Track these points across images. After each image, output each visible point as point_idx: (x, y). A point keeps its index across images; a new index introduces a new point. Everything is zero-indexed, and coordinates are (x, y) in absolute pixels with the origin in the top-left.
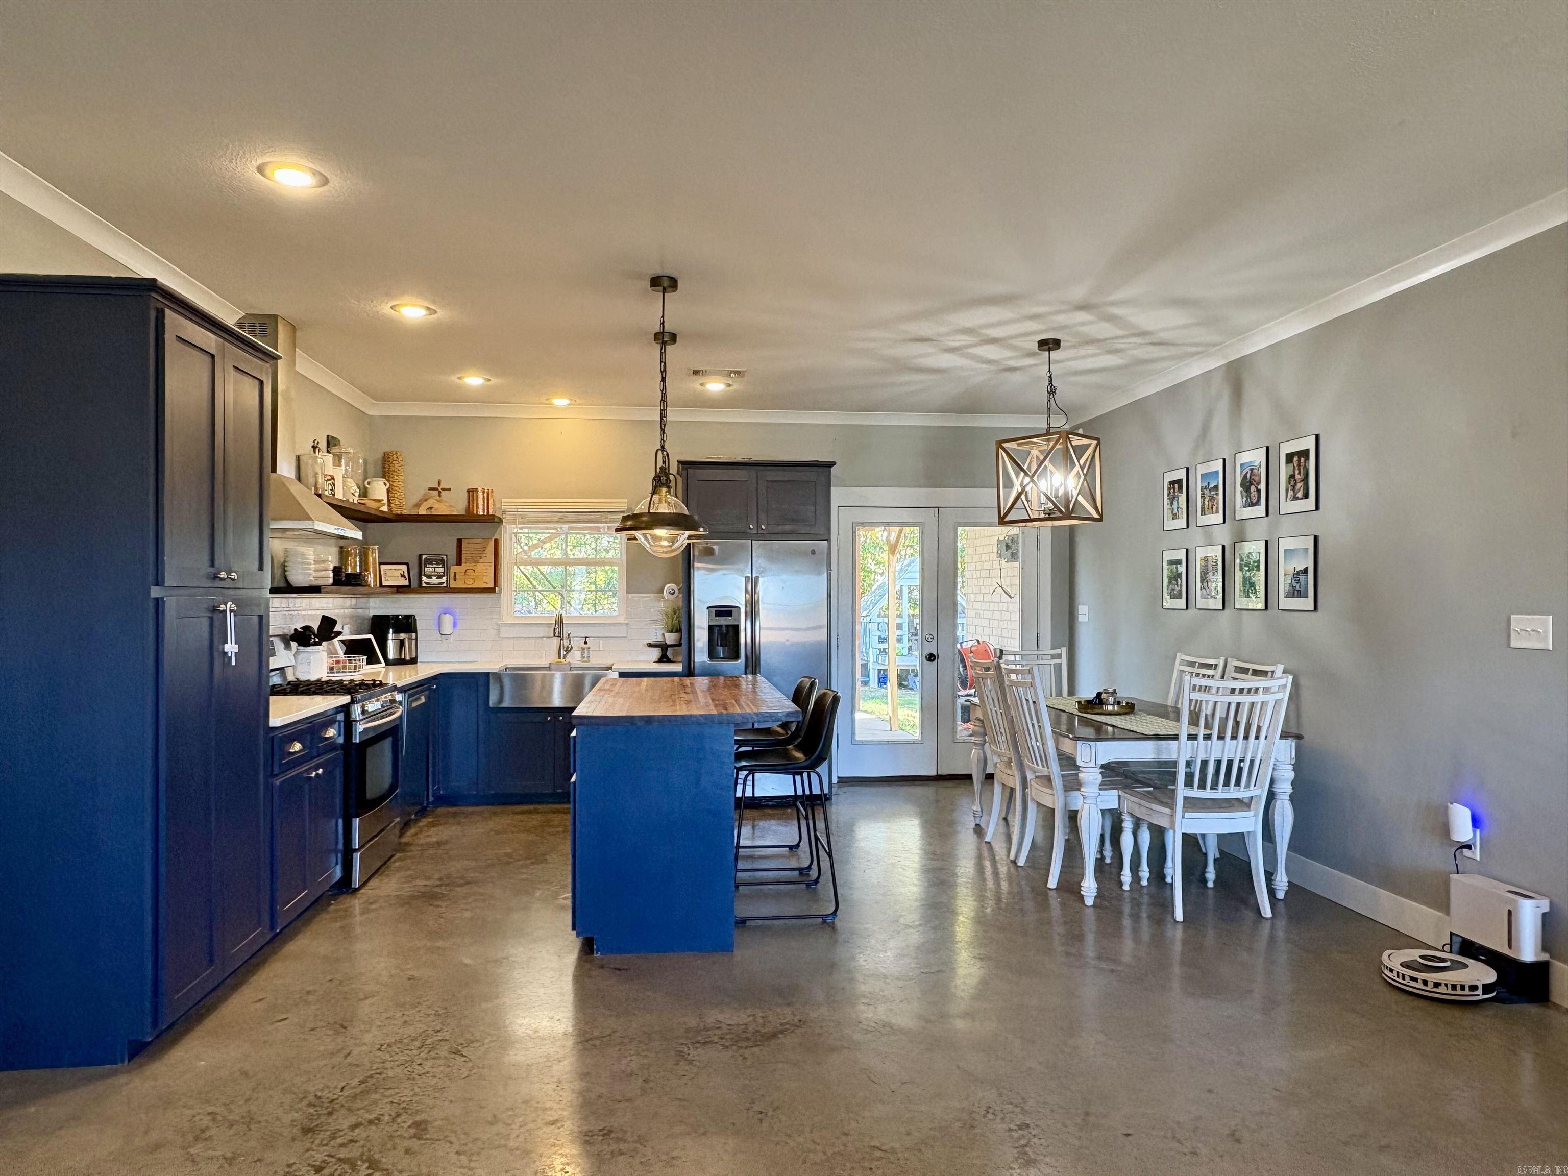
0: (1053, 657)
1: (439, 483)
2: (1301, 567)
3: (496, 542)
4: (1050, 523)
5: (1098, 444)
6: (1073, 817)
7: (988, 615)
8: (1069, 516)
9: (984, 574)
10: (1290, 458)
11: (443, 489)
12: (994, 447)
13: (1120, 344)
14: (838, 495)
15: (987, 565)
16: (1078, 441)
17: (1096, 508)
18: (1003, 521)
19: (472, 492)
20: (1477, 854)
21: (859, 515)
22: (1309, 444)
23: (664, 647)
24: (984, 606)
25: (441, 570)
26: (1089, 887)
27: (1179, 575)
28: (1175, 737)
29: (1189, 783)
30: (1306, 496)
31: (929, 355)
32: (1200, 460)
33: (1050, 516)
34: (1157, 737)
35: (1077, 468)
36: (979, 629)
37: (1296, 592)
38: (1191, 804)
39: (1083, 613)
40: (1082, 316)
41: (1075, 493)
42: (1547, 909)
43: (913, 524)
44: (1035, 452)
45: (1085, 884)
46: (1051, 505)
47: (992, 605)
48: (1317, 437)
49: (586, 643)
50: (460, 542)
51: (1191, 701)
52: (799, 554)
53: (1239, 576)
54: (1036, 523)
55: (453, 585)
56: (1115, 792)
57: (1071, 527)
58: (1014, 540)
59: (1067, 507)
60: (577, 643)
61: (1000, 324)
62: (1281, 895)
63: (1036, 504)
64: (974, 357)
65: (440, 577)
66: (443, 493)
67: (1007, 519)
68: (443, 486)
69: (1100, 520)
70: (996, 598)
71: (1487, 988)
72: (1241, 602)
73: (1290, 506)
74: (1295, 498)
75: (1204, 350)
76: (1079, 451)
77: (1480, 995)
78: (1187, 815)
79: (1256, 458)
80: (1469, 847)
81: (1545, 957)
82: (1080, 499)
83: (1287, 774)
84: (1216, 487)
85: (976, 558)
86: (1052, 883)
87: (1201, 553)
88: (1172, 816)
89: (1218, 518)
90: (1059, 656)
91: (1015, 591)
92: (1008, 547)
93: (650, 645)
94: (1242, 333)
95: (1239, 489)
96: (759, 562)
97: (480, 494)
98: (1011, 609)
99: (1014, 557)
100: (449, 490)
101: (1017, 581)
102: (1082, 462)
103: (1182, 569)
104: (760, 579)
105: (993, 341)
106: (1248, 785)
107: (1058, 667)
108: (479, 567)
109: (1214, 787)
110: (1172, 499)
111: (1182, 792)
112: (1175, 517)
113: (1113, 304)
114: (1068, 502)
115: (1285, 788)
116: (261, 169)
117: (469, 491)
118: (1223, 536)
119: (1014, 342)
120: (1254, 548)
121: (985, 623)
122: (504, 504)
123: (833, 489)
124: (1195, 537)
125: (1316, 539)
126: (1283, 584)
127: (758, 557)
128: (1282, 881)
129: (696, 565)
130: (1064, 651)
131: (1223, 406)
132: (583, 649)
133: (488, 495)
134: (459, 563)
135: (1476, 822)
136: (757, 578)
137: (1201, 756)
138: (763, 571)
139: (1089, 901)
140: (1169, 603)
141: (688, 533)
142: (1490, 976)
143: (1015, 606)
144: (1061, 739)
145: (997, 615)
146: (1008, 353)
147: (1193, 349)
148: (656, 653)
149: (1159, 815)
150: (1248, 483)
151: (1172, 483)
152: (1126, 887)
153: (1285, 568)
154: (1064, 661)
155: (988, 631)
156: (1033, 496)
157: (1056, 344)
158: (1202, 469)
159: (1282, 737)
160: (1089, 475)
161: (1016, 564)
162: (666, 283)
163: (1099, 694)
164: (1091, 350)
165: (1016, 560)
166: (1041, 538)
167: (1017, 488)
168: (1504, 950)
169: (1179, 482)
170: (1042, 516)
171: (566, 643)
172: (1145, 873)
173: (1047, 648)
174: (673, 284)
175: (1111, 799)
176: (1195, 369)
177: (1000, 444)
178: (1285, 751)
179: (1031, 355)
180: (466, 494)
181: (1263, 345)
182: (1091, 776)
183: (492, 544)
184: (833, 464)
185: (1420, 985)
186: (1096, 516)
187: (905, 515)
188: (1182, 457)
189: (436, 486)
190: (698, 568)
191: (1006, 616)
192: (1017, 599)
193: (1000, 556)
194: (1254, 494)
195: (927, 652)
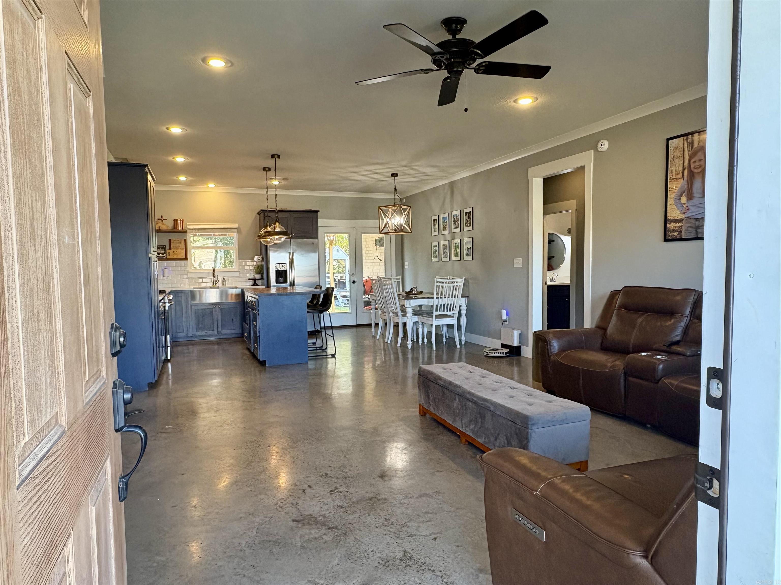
0: (397, 279)
1: (162, 217)
2: (469, 247)
3: (185, 240)
4: (396, 234)
5: (410, 208)
6: (404, 324)
7: (372, 267)
8: (401, 231)
9: (370, 252)
10: (466, 213)
11: (164, 219)
12: (378, 208)
13: (416, 175)
14: (320, 222)
15: (371, 249)
16: (403, 207)
17: (410, 229)
18: (381, 233)
19: (176, 221)
20: (508, 323)
21: (326, 230)
22: (470, 210)
23: (255, 280)
24: (370, 264)
25: (164, 251)
26: (409, 343)
27: (436, 250)
28: (433, 298)
29: (437, 310)
30: (470, 226)
31: (354, 176)
32: (443, 212)
33: (396, 231)
34: (428, 298)
35: (404, 216)
36: (369, 274)
37: (468, 255)
38: (438, 316)
39: (407, 265)
40: (405, 168)
41: (403, 224)
42: (520, 332)
43: (347, 233)
44: (390, 210)
45: (408, 342)
46: (396, 228)
47: (374, 264)
48: (473, 208)
49: (224, 279)
50: (170, 240)
51: (437, 286)
52: (308, 244)
53: (453, 250)
54: (391, 234)
55: (168, 257)
56: (417, 316)
57: (402, 235)
58: (381, 239)
59: (401, 228)
60: (221, 279)
61: (380, 169)
62: (463, 343)
63: (391, 227)
64: (369, 177)
65: (163, 254)
66: (164, 221)
67: (383, 232)
68: (164, 218)
69: (411, 232)
70: (375, 261)
71: (506, 353)
72: (454, 258)
73: (466, 229)
74: (467, 226)
75: (442, 178)
76: (405, 210)
77: (504, 355)
78: (436, 319)
79: (457, 213)
80: (506, 321)
81: (520, 345)
82: (405, 226)
83: (464, 308)
84: (447, 222)
85: (367, 246)
86: (399, 345)
87: (443, 243)
88: (433, 321)
89: (447, 232)
90: (399, 279)
91: (383, 258)
92: (380, 241)
93: (249, 279)
94: (453, 174)
95: (453, 223)
96: (294, 247)
97: (179, 222)
98: (381, 265)
99: (382, 245)
100: (166, 219)
101: (383, 254)
102: (405, 213)
103: (437, 248)
104: (294, 254)
105: (377, 173)
106: (453, 310)
107: (399, 282)
108: (179, 250)
109: (443, 311)
110: (434, 225)
111: (435, 313)
112: (435, 231)
113: (414, 166)
114: (401, 226)
115: (464, 312)
116: (167, 129)
117: (174, 220)
118: (449, 237)
119: (384, 174)
120: (457, 241)
121: (371, 271)
122: (189, 225)
123: (319, 220)
124: (441, 237)
125: (473, 238)
126: (465, 253)
127: (293, 245)
128: (463, 339)
129: (270, 249)
130: (400, 277)
131: (448, 196)
132: (223, 281)
133: (182, 222)
134: (170, 248)
135: (507, 315)
136: (293, 253)
137: (440, 303)
138: (296, 251)
139: (410, 348)
140: (434, 260)
141: (285, 237)
142: (507, 350)
143: (383, 263)
144: (400, 300)
145: (376, 267)
146: (382, 177)
147: (439, 177)
148: (252, 282)
149: (428, 321)
150: (455, 221)
151: (434, 220)
152: (420, 345)
153: (465, 247)
154: (400, 280)
155: (372, 274)
156: (390, 224)
157: (397, 175)
158: (443, 216)
159: (462, 297)
160: (408, 219)
161: (383, 248)
162: (276, 156)
163: (412, 289)
164: (407, 176)
165: (383, 246)
166: (392, 238)
167: (385, 222)
168: (511, 344)
169: (436, 220)
170: (393, 231)
171: (216, 279)
172: (426, 341)
173: (394, 276)
174: (279, 157)
175: (415, 318)
176: (440, 183)
177: (379, 208)
178: (463, 301)
179: (388, 177)
180: (173, 221)
181: (459, 178)
182: (409, 311)
183: (183, 241)
184: (318, 211)
185: (491, 354)
186: (410, 231)
187: (344, 230)
188: (437, 211)
189: (160, 218)
190: (271, 250)
191: (379, 267)
192: (383, 261)
193: (376, 245)
194: (457, 225)
195: (352, 280)
